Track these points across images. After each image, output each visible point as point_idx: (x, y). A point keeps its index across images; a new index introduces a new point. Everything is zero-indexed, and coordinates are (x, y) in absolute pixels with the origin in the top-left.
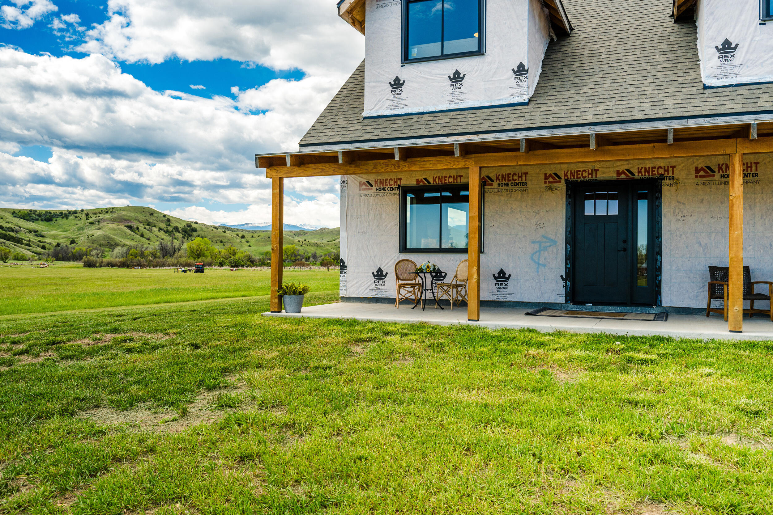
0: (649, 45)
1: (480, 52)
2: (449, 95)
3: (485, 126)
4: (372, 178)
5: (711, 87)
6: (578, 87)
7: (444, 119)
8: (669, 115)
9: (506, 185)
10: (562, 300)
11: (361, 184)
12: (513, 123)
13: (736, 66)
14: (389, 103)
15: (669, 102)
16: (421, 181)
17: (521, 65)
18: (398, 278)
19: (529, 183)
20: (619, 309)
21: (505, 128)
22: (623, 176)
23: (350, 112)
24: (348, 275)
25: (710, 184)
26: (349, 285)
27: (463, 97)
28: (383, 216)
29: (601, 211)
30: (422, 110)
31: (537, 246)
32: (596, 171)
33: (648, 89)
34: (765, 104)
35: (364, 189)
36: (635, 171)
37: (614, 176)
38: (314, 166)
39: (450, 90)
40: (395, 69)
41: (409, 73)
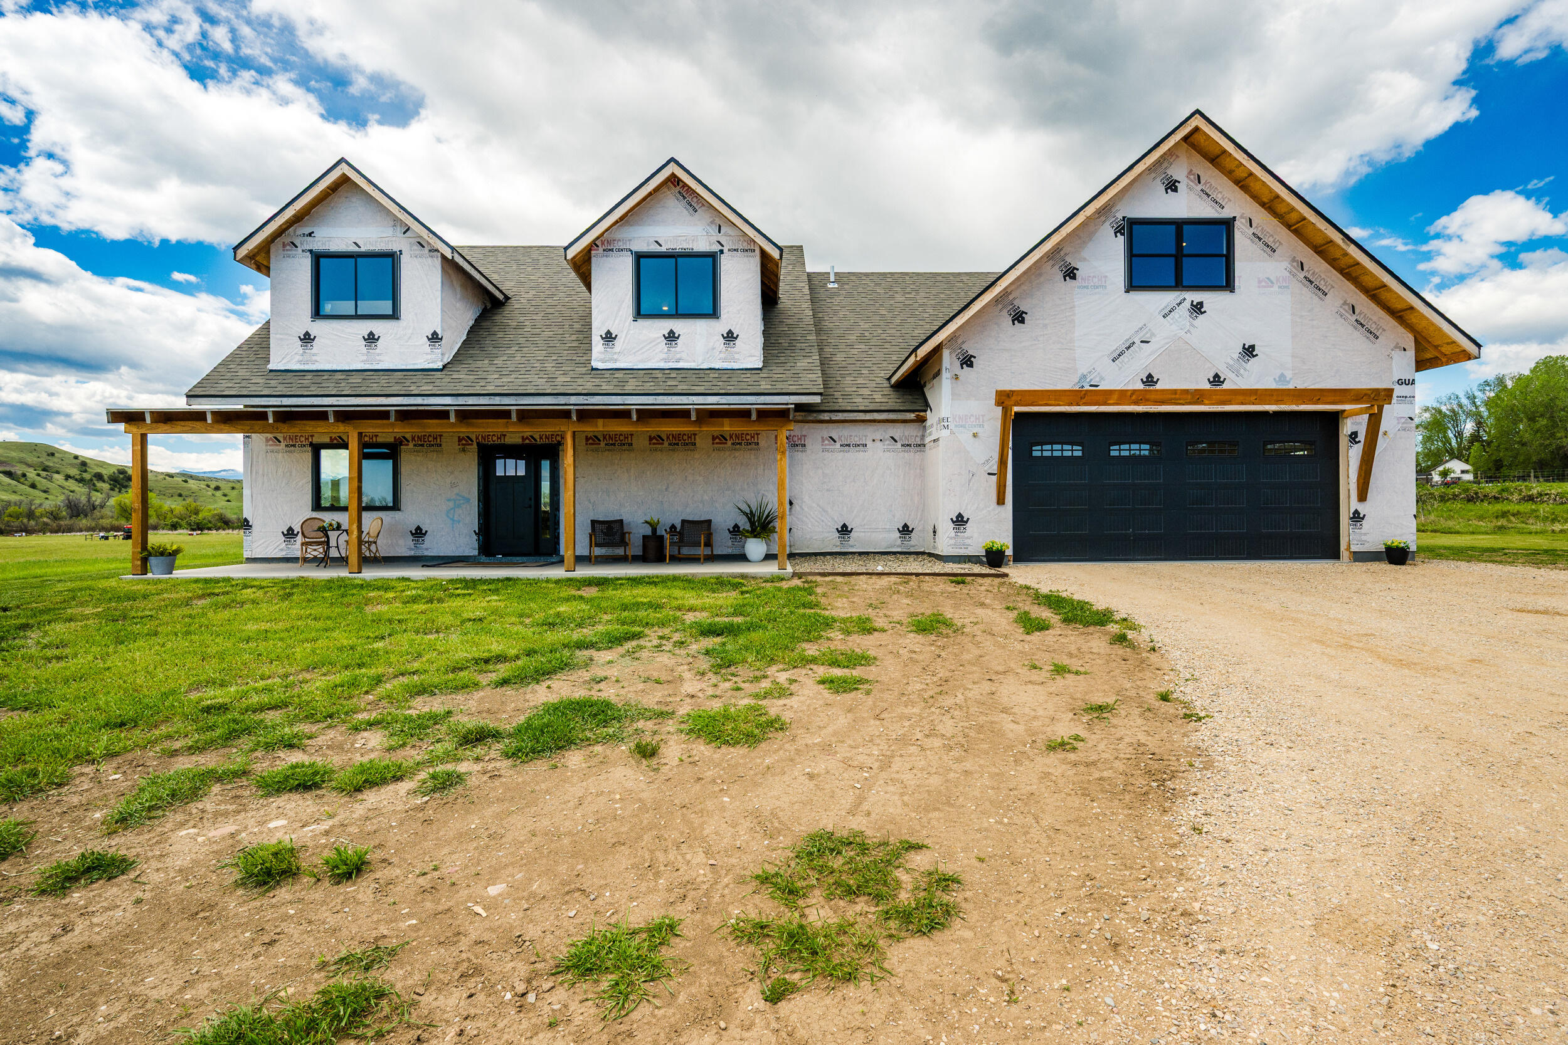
0: (567, 323)
1: (395, 316)
2: (363, 354)
3: (395, 389)
4: (280, 436)
5: (597, 369)
6: (492, 357)
7: (356, 379)
8: (555, 392)
9: (422, 445)
10: (476, 553)
11: (267, 440)
12: (422, 388)
13: (615, 353)
14: (298, 358)
15: (560, 379)
16: (335, 439)
17: (435, 333)
18: (304, 536)
19: (444, 445)
20: (525, 559)
21: (413, 393)
22: (527, 441)
23: (256, 363)
24: (254, 534)
25: (597, 450)
26: (255, 545)
27: (378, 358)
28: (294, 474)
29: (511, 472)
30: (335, 368)
31: (451, 504)
32: (505, 435)
33: (549, 366)
34: (630, 388)
35: (271, 445)
36: (537, 437)
37: (519, 441)
38: (182, 423)
39: (364, 350)
40: (303, 321)
41: (319, 328)
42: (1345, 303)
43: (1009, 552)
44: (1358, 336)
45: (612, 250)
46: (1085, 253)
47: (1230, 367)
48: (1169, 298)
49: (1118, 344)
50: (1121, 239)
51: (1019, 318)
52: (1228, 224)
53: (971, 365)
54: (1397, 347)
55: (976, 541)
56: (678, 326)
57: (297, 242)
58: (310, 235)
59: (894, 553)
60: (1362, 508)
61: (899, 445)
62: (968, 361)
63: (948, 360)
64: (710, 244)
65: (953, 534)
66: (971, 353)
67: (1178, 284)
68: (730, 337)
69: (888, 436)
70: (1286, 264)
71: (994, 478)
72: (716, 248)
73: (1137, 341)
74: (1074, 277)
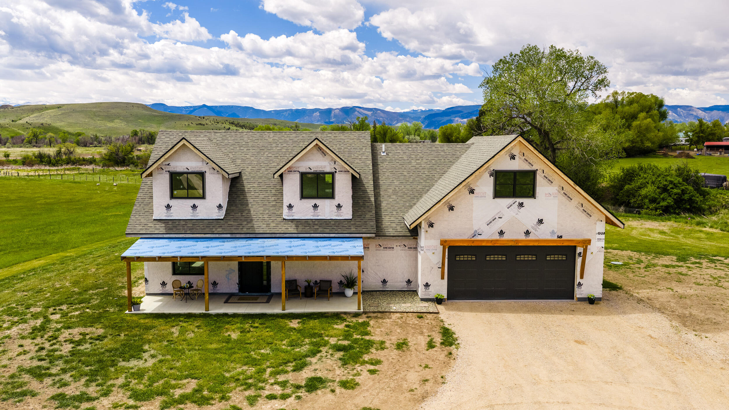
1: (203, 197)
2: (191, 213)
5: (286, 220)
6: (241, 211)
8: (271, 232)
10: (238, 291)
13: (293, 213)
14: (165, 214)
15: (272, 225)
17: (220, 205)
18: (174, 288)
23: (146, 214)
24: (149, 284)
26: (150, 288)
27: (198, 214)
30: (180, 218)
31: (228, 273)
39: (192, 211)
40: (167, 200)
41: (174, 203)
42: (579, 203)
43: (446, 297)
44: (584, 216)
45: (291, 171)
46: (478, 184)
47: (532, 227)
48: (510, 201)
49: (489, 218)
50: (492, 178)
51: (451, 208)
52: (534, 173)
53: (432, 227)
54: (598, 220)
55: (433, 293)
56: (318, 202)
57: (163, 168)
58: (168, 165)
59: (404, 291)
60: (582, 281)
61: (407, 248)
62: (431, 225)
63: (424, 225)
64: (331, 169)
65: (424, 290)
66: (432, 222)
67: (514, 195)
68: (339, 206)
69: (402, 244)
70: (556, 188)
71: (440, 269)
72: (334, 170)
73: (497, 217)
74: (473, 193)
